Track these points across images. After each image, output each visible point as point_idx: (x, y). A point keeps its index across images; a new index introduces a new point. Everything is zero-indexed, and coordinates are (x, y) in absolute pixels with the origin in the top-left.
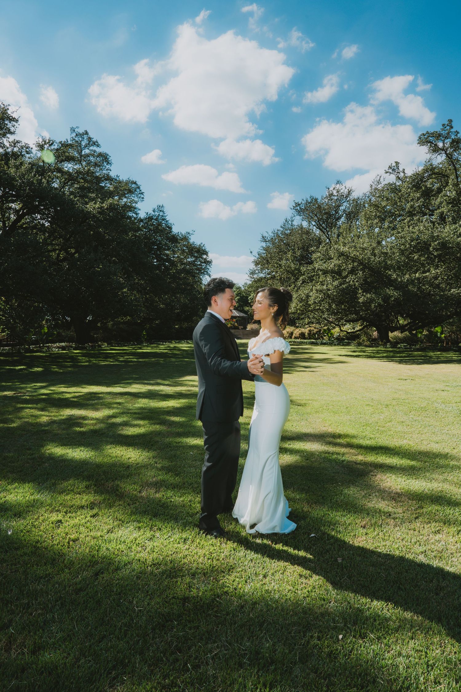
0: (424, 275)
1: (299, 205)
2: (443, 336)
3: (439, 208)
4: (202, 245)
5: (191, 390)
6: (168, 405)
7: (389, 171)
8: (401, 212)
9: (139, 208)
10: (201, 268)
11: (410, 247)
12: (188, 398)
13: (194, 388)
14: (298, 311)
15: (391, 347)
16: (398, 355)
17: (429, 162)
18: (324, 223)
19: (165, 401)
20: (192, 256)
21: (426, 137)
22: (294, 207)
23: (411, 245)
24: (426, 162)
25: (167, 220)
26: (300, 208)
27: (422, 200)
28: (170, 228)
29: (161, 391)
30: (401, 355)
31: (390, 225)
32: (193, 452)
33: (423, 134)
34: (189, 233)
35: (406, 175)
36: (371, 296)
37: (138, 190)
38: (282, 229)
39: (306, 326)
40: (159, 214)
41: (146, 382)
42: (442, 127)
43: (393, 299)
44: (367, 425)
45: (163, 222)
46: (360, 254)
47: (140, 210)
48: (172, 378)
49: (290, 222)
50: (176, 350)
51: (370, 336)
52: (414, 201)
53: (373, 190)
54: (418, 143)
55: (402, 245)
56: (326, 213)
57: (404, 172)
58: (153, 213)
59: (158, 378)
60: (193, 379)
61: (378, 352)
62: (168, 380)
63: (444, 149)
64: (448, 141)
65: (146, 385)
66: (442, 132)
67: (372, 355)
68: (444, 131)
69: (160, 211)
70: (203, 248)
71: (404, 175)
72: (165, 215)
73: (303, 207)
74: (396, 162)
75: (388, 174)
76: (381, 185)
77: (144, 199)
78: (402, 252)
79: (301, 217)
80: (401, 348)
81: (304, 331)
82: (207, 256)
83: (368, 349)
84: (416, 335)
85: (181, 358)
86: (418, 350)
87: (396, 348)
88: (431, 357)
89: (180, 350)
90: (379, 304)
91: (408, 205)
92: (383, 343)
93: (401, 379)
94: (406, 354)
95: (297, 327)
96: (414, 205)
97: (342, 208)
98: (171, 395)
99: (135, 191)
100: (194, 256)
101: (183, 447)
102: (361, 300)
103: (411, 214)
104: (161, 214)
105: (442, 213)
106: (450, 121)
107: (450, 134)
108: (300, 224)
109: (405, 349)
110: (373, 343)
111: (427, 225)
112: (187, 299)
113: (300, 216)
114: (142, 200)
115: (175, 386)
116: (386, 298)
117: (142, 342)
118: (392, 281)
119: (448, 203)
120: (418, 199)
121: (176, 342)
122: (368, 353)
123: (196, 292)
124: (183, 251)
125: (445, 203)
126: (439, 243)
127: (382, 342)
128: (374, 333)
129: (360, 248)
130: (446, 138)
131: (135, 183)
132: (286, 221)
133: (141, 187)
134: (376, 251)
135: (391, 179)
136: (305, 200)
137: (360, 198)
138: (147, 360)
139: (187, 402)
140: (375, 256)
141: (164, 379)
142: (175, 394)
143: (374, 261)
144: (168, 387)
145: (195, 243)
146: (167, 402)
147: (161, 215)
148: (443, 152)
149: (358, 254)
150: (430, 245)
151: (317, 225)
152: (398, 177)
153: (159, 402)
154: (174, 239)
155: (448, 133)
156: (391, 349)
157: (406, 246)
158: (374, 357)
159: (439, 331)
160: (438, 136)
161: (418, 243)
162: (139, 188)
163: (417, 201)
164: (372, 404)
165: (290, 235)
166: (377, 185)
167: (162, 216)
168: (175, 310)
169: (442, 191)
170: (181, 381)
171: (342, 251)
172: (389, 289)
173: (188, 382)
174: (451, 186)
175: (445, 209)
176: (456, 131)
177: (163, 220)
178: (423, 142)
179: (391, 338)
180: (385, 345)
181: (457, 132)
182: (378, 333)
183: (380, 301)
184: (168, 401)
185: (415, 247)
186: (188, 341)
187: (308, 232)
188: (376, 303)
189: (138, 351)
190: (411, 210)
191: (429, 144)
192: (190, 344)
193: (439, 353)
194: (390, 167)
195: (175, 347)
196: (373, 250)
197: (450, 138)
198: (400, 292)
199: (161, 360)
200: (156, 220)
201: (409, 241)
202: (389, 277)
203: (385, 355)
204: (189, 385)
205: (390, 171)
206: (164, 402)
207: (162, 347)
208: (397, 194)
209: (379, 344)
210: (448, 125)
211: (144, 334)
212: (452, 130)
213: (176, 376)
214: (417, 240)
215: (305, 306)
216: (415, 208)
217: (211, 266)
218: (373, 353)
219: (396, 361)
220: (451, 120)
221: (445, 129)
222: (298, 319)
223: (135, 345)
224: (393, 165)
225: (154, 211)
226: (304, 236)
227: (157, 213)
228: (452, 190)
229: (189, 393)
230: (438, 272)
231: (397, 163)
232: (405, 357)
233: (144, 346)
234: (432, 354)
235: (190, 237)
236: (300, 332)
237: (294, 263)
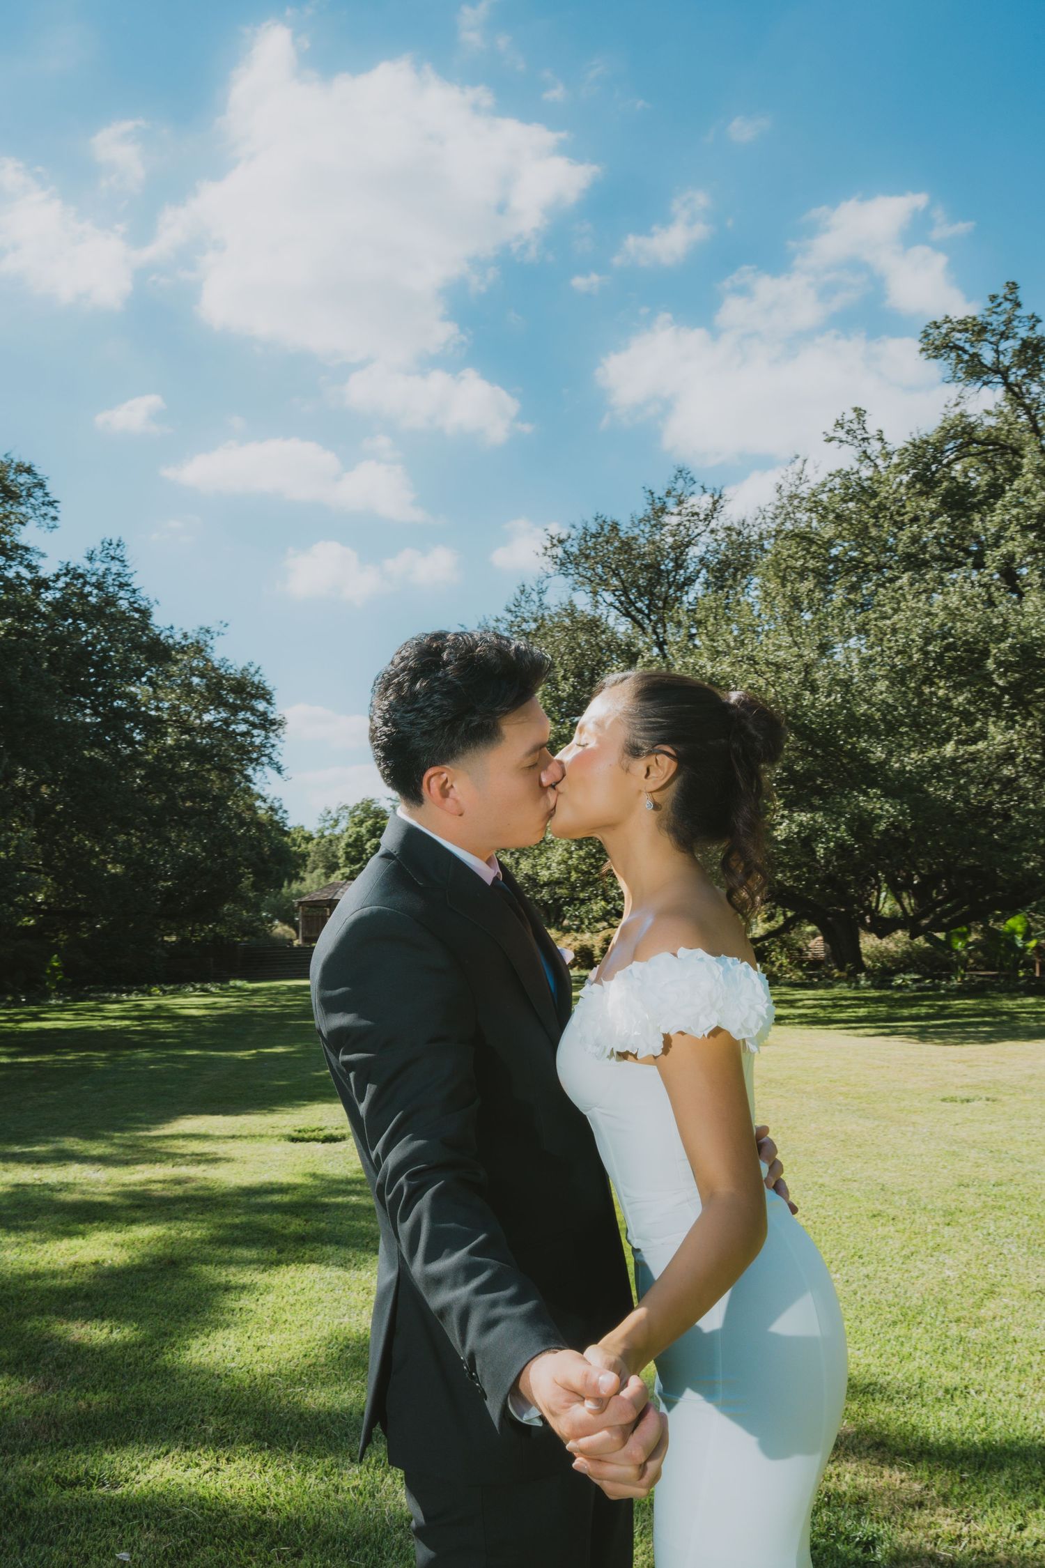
0: (972, 748)
1: (561, 542)
2: (1033, 944)
3: (997, 545)
4: (252, 670)
5: (187, 1180)
6: (72, 1259)
7: (836, 435)
8: (884, 558)
9: (42, 550)
10: (252, 744)
11: (926, 660)
12: (169, 1219)
13: (203, 1167)
14: (574, 876)
15: (873, 987)
16: (906, 1012)
17: (957, 405)
18: (641, 595)
19: (70, 1234)
20: (220, 703)
21: (944, 331)
22: (546, 549)
23: (926, 653)
24: (946, 406)
25: (134, 586)
26: (565, 552)
27: (945, 518)
28: (145, 613)
29: (66, 1187)
30: (914, 1011)
31: (852, 596)
32: (131, 1548)
33: (935, 323)
34: (208, 631)
35: (890, 448)
36: (813, 819)
37: (38, 493)
38: (510, 617)
39: (600, 925)
40: (108, 569)
41: (17, 1149)
42: (990, 305)
43: (882, 826)
44: (908, 1317)
45: (122, 594)
46: (768, 683)
47: (43, 555)
48: (122, 1130)
49: (535, 597)
50: (159, 1017)
51: (800, 951)
52: (922, 522)
53: (785, 501)
54: (923, 350)
55: (898, 653)
56: (647, 567)
57: (881, 439)
58: (88, 565)
59: (67, 1132)
60: (203, 1131)
61: (836, 1004)
62: (108, 1138)
63: (998, 370)
64: (1010, 345)
65: (11, 1165)
66: (989, 319)
67: (821, 1013)
68: (995, 316)
69: (113, 558)
70: (256, 679)
71: (884, 448)
72: (128, 571)
73: (575, 550)
74: (856, 410)
75: (835, 443)
76: (807, 485)
77: (57, 523)
78: (898, 677)
79: (570, 580)
80: (907, 986)
81: (589, 943)
82: (269, 702)
83: (799, 994)
84: (947, 944)
85: (175, 1046)
86: (961, 993)
87: (890, 988)
88: (1013, 1016)
89: (174, 1018)
90: (841, 845)
91: (905, 535)
92: (844, 974)
93: (953, 1100)
94: (930, 1006)
95: (567, 930)
96: (920, 533)
97: (695, 552)
98: (101, 1204)
99: (30, 495)
100: (225, 704)
101: (90, 1514)
102: (780, 833)
103: (914, 562)
104: (115, 567)
105: (1010, 557)
106: (1013, 286)
107: (1015, 323)
108: (565, 600)
109: (919, 989)
110: (811, 976)
111: (969, 593)
112: (201, 841)
113: (566, 575)
114: (51, 523)
115: (127, 1163)
116: (862, 824)
117: (46, 995)
118: (871, 768)
119: (1025, 529)
120: (935, 515)
121: (164, 992)
122: (803, 1007)
123: (230, 819)
124: (188, 689)
125: (1014, 528)
126: (1012, 647)
127: (841, 969)
128: (812, 943)
129: (768, 663)
130: (1004, 336)
131: (29, 470)
132: (522, 592)
133: (48, 483)
134: (817, 676)
135: (845, 458)
136: (579, 526)
137: (749, 521)
138: (46, 1058)
139: (159, 1239)
140: (814, 690)
141: (90, 1135)
142: (119, 1200)
143: (813, 706)
144: (98, 1166)
145: (229, 663)
146: (76, 1242)
147: (114, 570)
148: (997, 378)
149: (762, 682)
150: (986, 653)
151: (621, 603)
152: (865, 452)
153: (43, 1241)
154: (159, 652)
155: (1008, 322)
156: (874, 993)
157: (910, 657)
158: (829, 1022)
159: (1019, 928)
160: (980, 330)
161: (949, 648)
162: (41, 485)
163: (931, 522)
164: (892, 1212)
165: (535, 635)
166: (797, 487)
167: (119, 575)
168: (156, 882)
169: (1004, 491)
170: (158, 1138)
171: (713, 674)
172: (866, 794)
173: (181, 1142)
174: (1030, 476)
175: (1016, 546)
176: (1033, 316)
177: (122, 586)
178: (936, 348)
179: (868, 957)
180: (851, 978)
181: (1035, 320)
182: (825, 940)
183: (843, 832)
184: (83, 1234)
185: (939, 659)
186: (208, 986)
187: (593, 626)
188: (828, 841)
189: (25, 1025)
190: (913, 550)
191: (953, 355)
192: (212, 994)
193: (1031, 1000)
194: (839, 425)
195: (159, 1007)
196: (807, 673)
197: (1014, 337)
198: (901, 805)
199: (99, 1058)
200: (99, 586)
201: (920, 642)
202: (859, 757)
203: (862, 1012)
204: (183, 1156)
205: (841, 434)
206: (65, 1244)
207: (114, 1011)
208: (864, 502)
209: (829, 976)
210: (1007, 299)
211: (53, 968)
212: (1019, 312)
213: (140, 1120)
214: (944, 638)
215: (593, 856)
216: (925, 545)
217: (283, 737)
218: (823, 1007)
219: (909, 1034)
220: (1013, 283)
221: (999, 310)
222: (572, 901)
223: (16, 1003)
224: (847, 418)
225: (90, 559)
226: (582, 638)
227: (100, 567)
228: (1034, 489)
229: (178, 1191)
230: (1012, 741)
231: (859, 412)
232: (928, 1017)
233: (52, 1009)
234: (1008, 1004)
235: (211, 643)
236: (577, 944)
237: (553, 720)
